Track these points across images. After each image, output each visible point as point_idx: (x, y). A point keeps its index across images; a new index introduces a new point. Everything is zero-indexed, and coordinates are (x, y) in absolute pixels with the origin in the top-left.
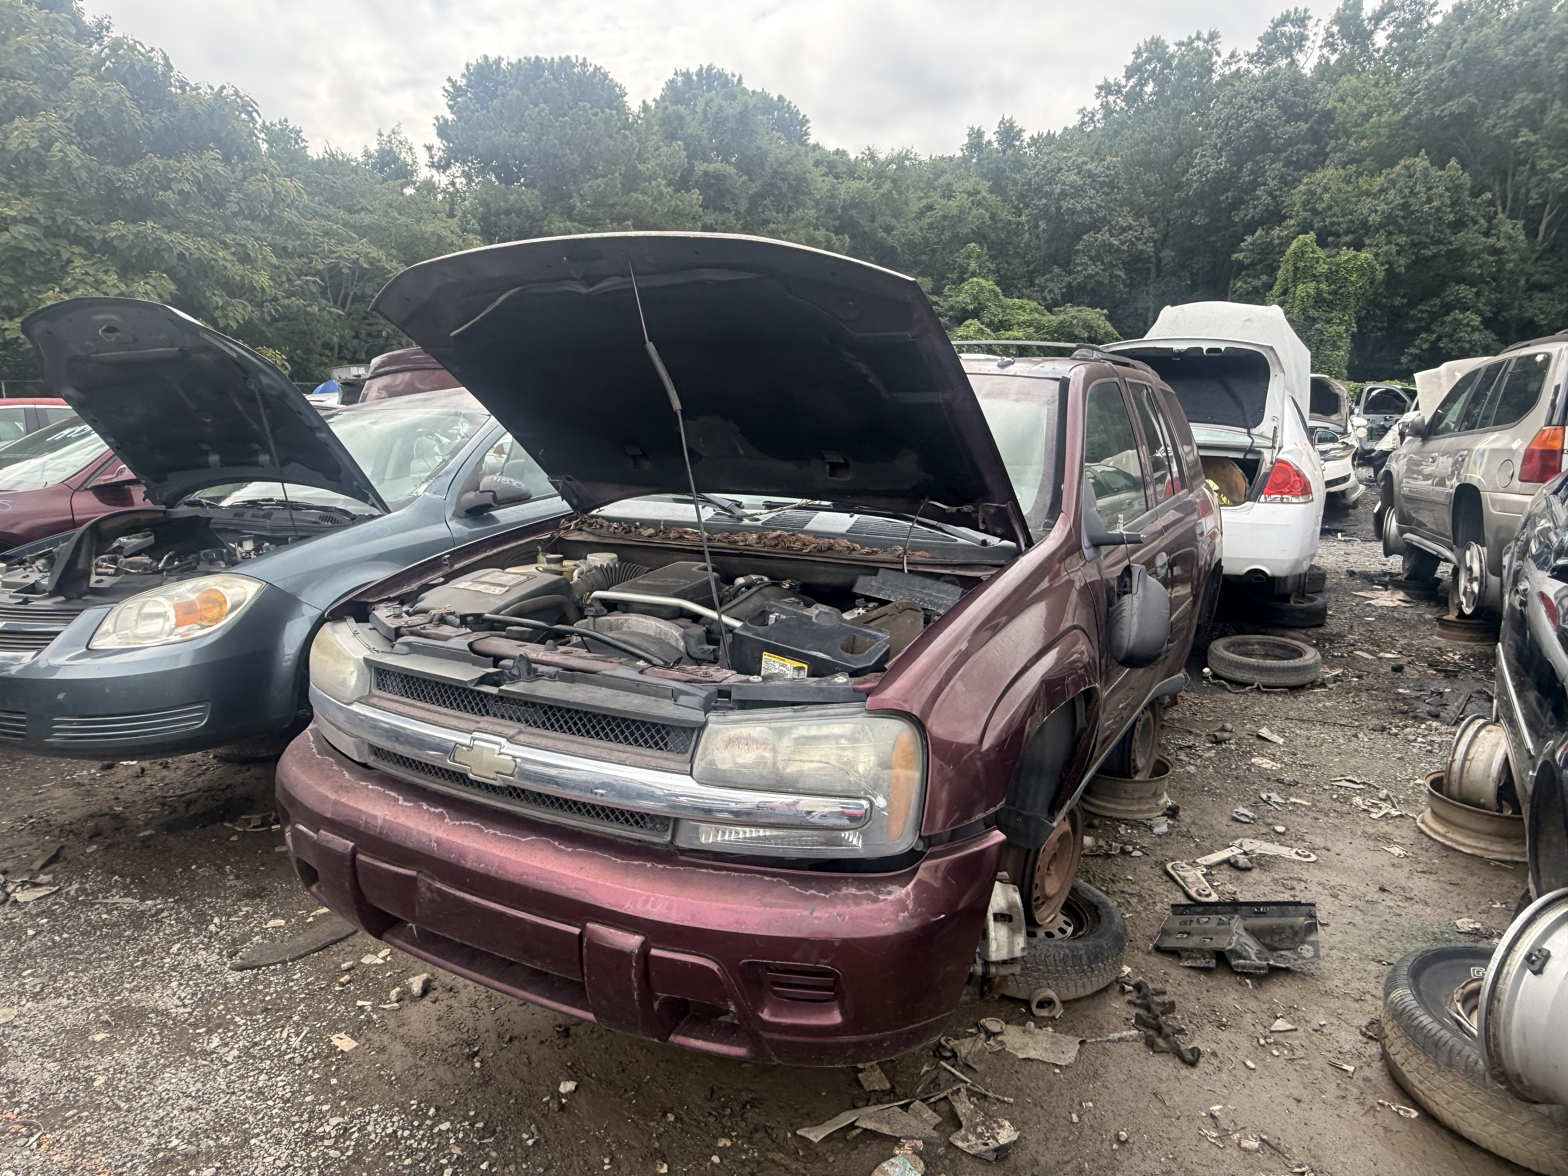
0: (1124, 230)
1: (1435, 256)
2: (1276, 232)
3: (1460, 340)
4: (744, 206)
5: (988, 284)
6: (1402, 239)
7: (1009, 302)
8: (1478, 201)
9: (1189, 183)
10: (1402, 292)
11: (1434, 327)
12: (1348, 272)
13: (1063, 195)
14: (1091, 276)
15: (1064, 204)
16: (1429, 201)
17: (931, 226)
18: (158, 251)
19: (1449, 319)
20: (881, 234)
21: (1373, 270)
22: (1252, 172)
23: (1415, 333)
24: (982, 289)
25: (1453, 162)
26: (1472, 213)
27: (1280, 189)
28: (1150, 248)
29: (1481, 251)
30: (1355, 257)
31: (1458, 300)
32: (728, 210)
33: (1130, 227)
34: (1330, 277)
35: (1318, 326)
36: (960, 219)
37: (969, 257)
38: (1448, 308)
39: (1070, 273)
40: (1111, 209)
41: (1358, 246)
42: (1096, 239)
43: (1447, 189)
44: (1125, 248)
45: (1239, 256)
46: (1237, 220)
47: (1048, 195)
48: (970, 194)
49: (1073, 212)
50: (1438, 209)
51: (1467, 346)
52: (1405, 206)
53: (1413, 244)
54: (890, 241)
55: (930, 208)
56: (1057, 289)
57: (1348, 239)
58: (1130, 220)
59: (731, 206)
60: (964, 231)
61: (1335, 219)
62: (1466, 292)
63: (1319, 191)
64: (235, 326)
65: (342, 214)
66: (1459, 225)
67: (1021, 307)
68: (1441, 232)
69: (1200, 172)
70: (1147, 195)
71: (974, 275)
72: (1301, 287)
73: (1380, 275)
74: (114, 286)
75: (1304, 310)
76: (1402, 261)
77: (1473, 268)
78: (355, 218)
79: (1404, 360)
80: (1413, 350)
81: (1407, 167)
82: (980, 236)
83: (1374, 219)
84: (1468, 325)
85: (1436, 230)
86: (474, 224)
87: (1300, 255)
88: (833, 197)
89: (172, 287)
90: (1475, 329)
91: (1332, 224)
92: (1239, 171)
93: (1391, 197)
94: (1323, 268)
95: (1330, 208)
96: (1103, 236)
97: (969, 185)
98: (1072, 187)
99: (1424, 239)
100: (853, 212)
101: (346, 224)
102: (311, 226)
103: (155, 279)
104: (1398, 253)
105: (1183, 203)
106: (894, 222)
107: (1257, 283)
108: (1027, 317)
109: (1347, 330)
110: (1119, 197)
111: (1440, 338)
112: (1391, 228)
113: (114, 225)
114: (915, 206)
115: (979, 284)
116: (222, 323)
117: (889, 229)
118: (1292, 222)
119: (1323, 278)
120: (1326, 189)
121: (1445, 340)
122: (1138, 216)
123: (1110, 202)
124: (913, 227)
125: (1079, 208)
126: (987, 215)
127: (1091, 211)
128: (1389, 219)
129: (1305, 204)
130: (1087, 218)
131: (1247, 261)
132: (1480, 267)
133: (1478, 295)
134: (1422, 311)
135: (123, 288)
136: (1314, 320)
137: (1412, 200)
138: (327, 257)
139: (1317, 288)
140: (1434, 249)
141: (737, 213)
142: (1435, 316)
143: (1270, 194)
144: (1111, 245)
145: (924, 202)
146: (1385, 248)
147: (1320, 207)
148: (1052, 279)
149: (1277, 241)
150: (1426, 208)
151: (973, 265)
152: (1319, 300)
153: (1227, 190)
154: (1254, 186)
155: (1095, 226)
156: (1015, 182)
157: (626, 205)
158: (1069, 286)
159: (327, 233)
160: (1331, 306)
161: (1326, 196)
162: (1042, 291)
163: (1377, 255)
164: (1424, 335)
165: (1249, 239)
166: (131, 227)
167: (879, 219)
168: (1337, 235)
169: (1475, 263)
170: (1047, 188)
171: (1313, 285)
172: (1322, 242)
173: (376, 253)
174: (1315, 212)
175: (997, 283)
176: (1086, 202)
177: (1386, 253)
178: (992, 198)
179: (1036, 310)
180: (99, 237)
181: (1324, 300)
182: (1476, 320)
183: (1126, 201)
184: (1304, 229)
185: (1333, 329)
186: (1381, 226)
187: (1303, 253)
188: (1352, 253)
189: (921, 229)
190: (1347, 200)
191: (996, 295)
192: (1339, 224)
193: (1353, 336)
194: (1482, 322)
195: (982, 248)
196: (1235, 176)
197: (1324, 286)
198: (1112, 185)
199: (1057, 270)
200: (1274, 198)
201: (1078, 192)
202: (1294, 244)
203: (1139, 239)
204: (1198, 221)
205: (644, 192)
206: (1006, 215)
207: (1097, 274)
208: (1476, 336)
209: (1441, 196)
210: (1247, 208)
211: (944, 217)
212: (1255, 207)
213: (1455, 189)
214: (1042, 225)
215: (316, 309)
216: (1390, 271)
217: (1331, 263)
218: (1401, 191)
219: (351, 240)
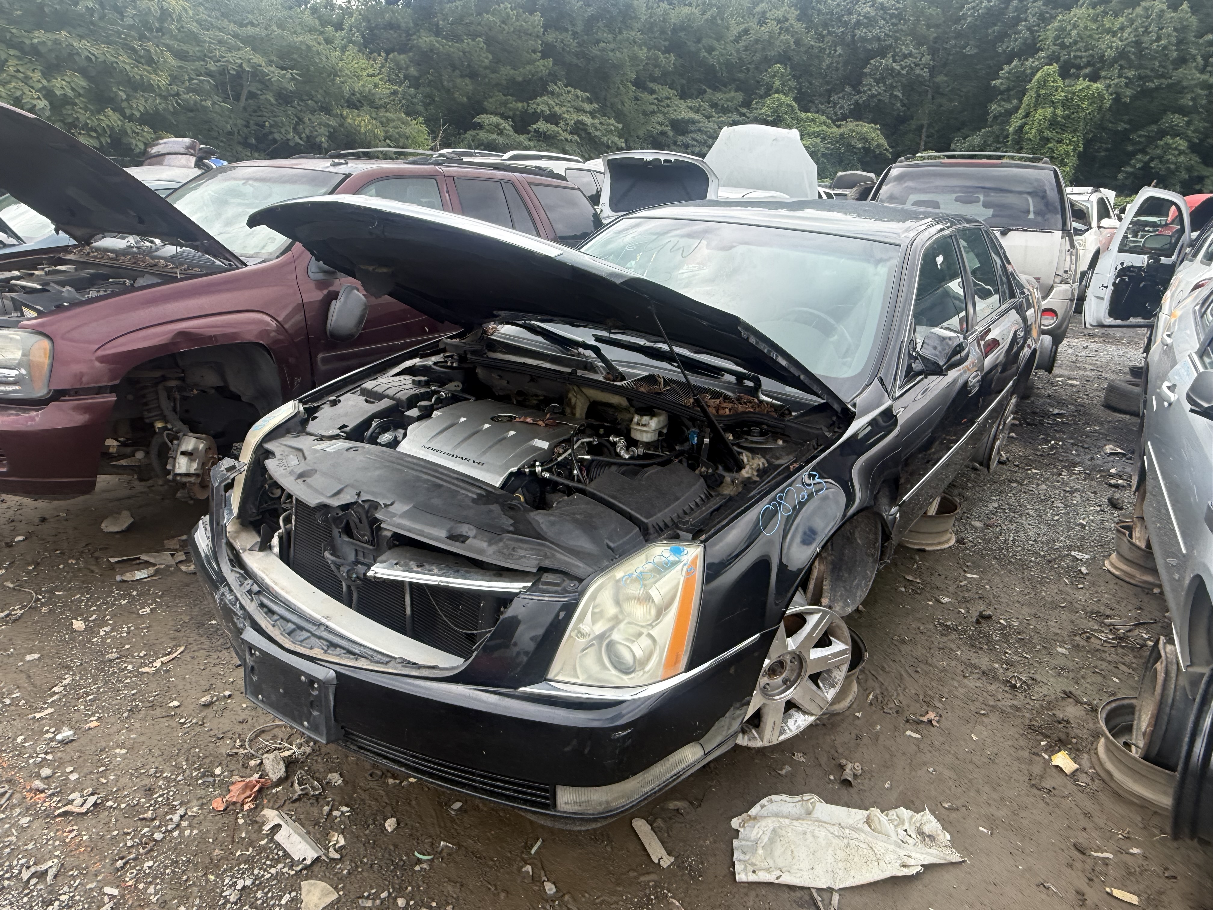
0: (905, 56)
1: (1157, 88)
2: (1028, 63)
3: (1168, 161)
4: (579, 28)
5: (788, 100)
6: (1131, 73)
7: (804, 115)
8: (1201, 41)
9: (965, 17)
10: (1126, 118)
11: (1149, 150)
12: (1081, 100)
13: (858, 24)
14: (873, 96)
15: (858, 32)
16: (1159, 39)
17: (746, 49)
18: (71, 55)
19: (1161, 143)
20: (704, 53)
21: (1102, 97)
22: (1016, 9)
23: (1133, 154)
24: (781, 105)
25: (1185, 6)
26: (1194, 52)
27: (1038, 25)
28: (926, 73)
29: (1196, 86)
30: (1088, 87)
31: (1172, 127)
32: (567, 30)
33: (910, 55)
34: (1066, 104)
35: (1050, 145)
36: (770, 43)
37: (774, 76)
38: (1162, 134)
39: (859, 92)
40: (897, 39)
41: (1094, 77)
42: (881, 63)
43: (1176, 30)
44: (904, 72)
45: (997, 82)
46: (1000, 50)
47: (845, 25)
48: (779, 21)
49: (864, 39)
50: (1165, 48)
51: (1173, 167)
52: (1138, 43)
53: (1140, 78)
54: (711, 61)
55: (746, 32)
56: (847, 105)
57: (1087, 71)
58: (911, 48)
59: (569, 27)
60: (771, 53)
61: (1079, 54)
62: (1178, 120)
63: (1069, 27)
64: (138, 115)
65: (232, 27)
66: (1182, 61)
67: (813, 120)
68: (1164, 67)
69: (974, 8)
70: (928, 26)
71: (777, 91)
72: (1040, 111)
73: (1107, 104)
74: (39, 81)
75: (1040, 131)
76: (1129, 92)
77: (1187, 101)
78: (242, 31)
79: (1120, 176)
80: (1129, 169)
81: (1146, 9)
82: (784, 58)
83: (1109, 54)
84: (1176, 149)
85: (1160, 66)
86: (358, 37)
87: (1043, 83)
88: (664, 21)
89: (83, 83)
90: (1181, 153)
91: (1076, 57)
92: (1007, 8)
93: (1125, 35)
94: (1060, 96)
95: (1076, 42)
96: (888, 61)
97: (779, 14)
98: (866, 17)
99: (1148, 72)
100: (682, 34)
101: (236, 36)
102: (207, 36)
103: (70, 77)
104: (1127, 85)
105: (959, 35)
106: (716, 44)
107: (1008, 106)
108: (817, 129)
109: (1074, 150)
110: (904, 28)
111: (1152, 159)
112: (1122, 62)
113: (36, 33)
114: (735, 30)
115: (779, 100)
116: (128, 112)
117: (710, 50)
118: (1043, 54)
119: (1059, 105)
120: (1075, 26)
121: (1156, 161)
122: (919, 44)
123: (896, 32)
124: (731, 49)
125: (870, 36)
126: (792, 41)
127: (879, 39)
128: (1122, 54)
129: (1057, 38)
130: (875, 45)
131: (1002, 87)
132: (1193, 99)
133: (1188, 123)
134: (1140, 136)
135: (45, 82)
136: (1048, 140)
137: (1145, 38)
138: (219, 61)
139: (1054, 113)
140: (1157, 82)
141: (575, 34)
142: (1151, 140)
143: (1029, 29)
144: (893, 69)
145: (743, 27)
146: (1116, 81)
147: (1067, 41)
148: (843, 98)
149: (1029, 71)
150: (1154, 46)
151: (777, 83)
152: (1053, 123)
153: (995, 25)
154: (1017, 21)
155: (882, 53)
156: (819, 11)
157: (479, 24)
158: (856, 103)
159: (220, 42)
160: (1064, 128)
161: (1074, 33)
162: (834, 107)
163: (1108, 87)
164: (1139, 156)
165: (1006, 68)
166: (49, 35)
167: (705, 41)
168: (1079, 68)
169: (1189, 96)
170: (846, 18)
171: (1051, 109)
172: (1064, 74)
173: (258, 59)
174: (1063, 46)
175: (795, 99)
176: (876, 31)
177: (1116, 85)
178: (799, 26)
179: (824, 123)
180: (27, 42)
181: (1058, 123)
182: (1183, 144)
183: (912, 32)
184: (1052, 59)
185: (1062, 148)
186: (1115, 60)
187: (1045, 82)
188: (1087, 83)
189: (738, 51)
190: (1090, 36)
191: (793, 110)
192: (1081, 57)
193: (1080, 156)
194: (1189, 147)
195: (785, 69)
196: (1002, 12)
197: (1059, 112)
198: (900, 17)
199: (848, 89)
200: (1032, 32)
201: (870, 22)
202: (1039, 75)
203: (917, 65)
204: (968, 51)
205: (493, 15)
206: (809, 40)
207: (879, 94)
208: (1182, 159)
209: (1169, 35)
210: (1009, 41)
211: (757, 41)
212: (1016, 40)
213: (1182, 29)
214: (839, 50)
215: (209, 103)
216: (1118, 99)
217: (1068, 92)
218: (1136, 30)
219: (239, 49)
